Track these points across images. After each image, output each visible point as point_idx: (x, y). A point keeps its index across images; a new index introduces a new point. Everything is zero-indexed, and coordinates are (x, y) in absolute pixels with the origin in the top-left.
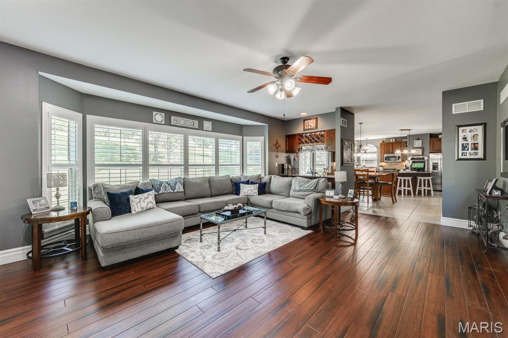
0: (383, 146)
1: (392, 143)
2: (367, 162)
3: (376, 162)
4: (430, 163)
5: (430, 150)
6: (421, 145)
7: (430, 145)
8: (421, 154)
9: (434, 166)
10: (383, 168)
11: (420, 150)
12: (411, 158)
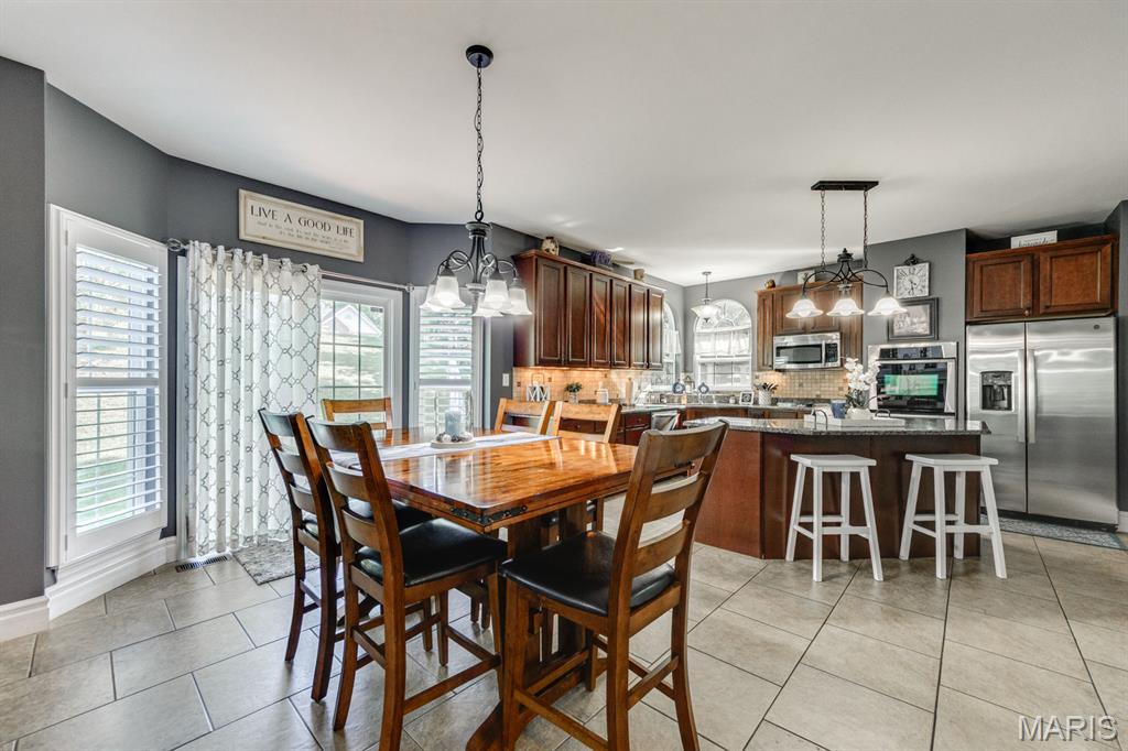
0: (769, 303)
2: (718, 370)
3: (749, 370)
4: (969, 372)
5: (969, 312)
6: (924, 287)
7: (969, 289)
8: (928, 332)
9: (991, 387)
10: (773, 396)
11: (922, 311)
12: (882, 350)
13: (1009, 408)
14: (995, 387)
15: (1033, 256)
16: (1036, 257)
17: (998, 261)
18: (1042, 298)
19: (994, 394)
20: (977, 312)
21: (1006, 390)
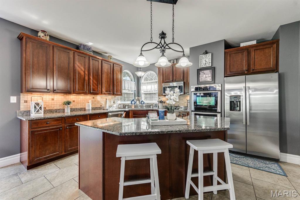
3: (157, 96)
5: (225, 72)
6: (210, 63)
7: (226, 63)
8: (211, 81)
9: (233, 102)
10: (164, 105)
11: (209, 72)
12: (196, 88)
13: (240, 110)
14: (235, 102)
15: (248, 49)
16: (249, 50)
17: (236, 52)
18: (251, 66)
19: (234, 105)
20: (228, 73)
21: (238, 103)
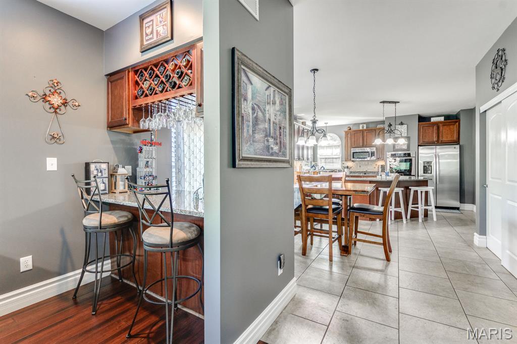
0: (349, 135)
1: (363, 131)
2: (327, 161)
3: (340, 161)
4: (420, 161)
5: (419, 142)
6: (405, 132)
8: (406, 148)
9: (426, 166)
10: (350, 170)
11: (405, 141)
12: (392, 154)
13: (431, 173)
15: (437, 124)
17: (427, 125)
18: (440, 138)
19: (427, 169)
21: (430, 167)
